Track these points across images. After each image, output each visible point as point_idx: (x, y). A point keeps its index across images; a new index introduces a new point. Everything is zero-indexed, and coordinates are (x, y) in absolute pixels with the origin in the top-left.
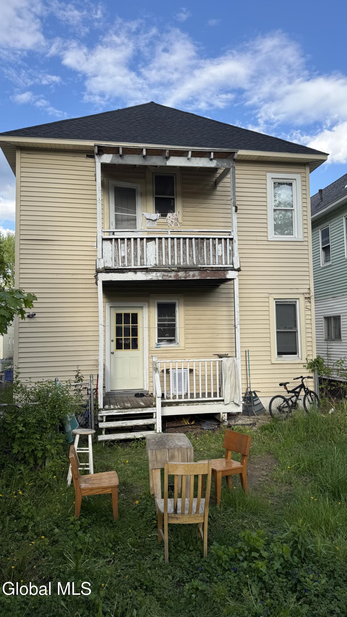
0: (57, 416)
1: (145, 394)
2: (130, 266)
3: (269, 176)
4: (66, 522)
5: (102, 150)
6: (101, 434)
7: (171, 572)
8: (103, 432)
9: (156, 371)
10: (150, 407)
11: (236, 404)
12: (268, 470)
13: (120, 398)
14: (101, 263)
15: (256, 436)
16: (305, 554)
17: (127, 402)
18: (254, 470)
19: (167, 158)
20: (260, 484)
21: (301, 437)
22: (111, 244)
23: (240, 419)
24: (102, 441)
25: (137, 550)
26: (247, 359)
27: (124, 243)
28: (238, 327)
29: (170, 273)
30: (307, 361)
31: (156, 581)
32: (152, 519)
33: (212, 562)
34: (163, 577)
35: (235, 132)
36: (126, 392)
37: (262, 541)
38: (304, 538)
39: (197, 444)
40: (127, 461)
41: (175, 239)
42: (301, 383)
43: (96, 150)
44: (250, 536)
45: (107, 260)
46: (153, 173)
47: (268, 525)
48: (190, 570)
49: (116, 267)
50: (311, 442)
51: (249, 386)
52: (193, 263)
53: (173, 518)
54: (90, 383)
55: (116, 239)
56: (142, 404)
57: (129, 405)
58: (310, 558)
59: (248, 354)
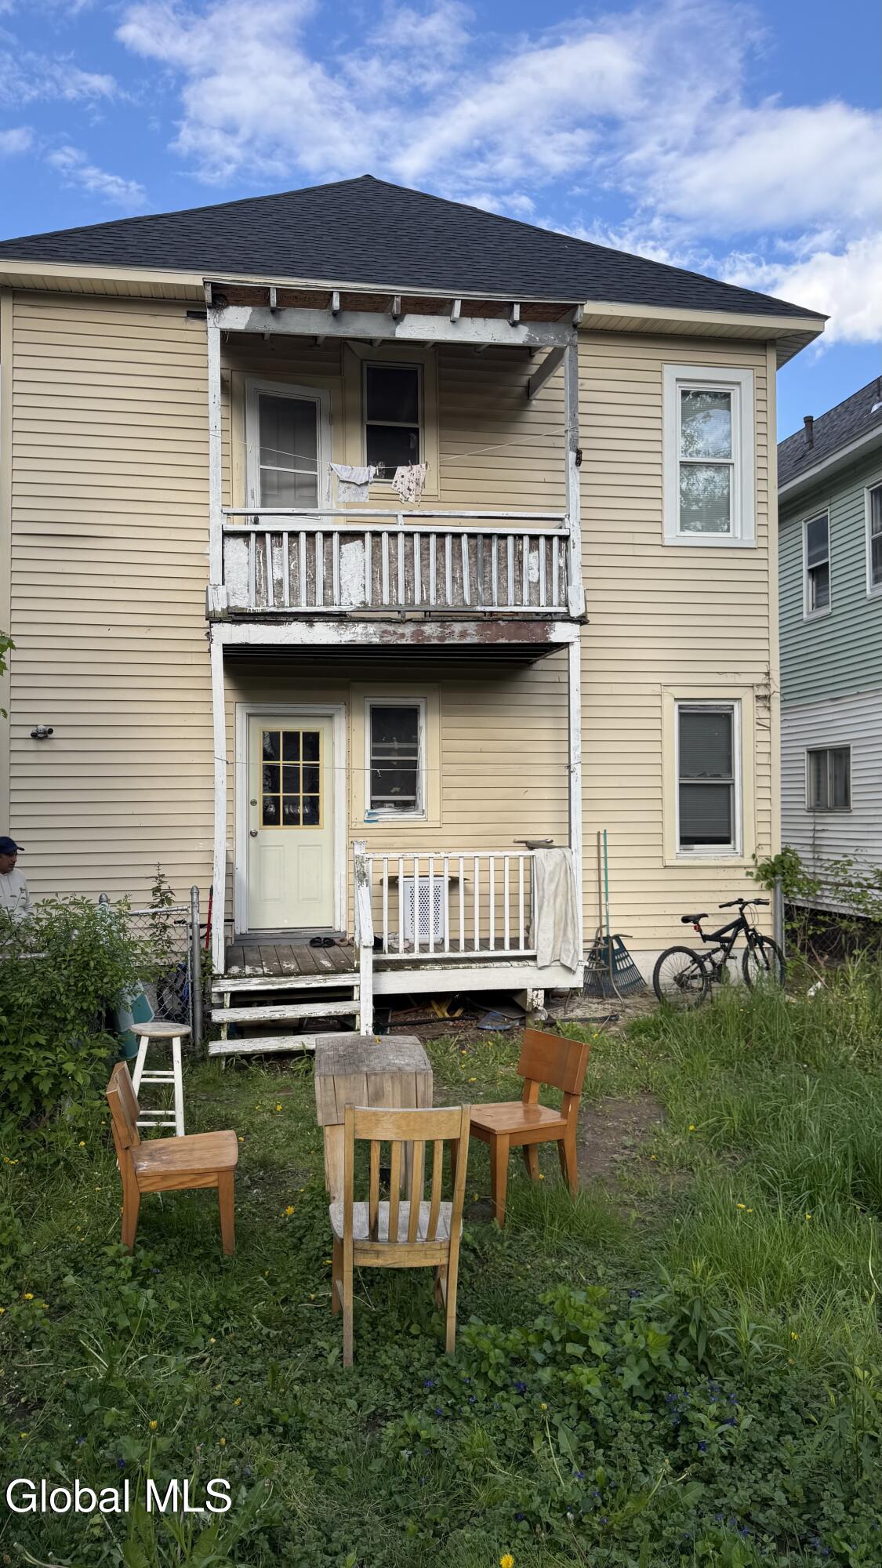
0: (91, 989)
1: (336, 940)
2: (297, 606)
3: (671, 372)
4: (99, 1259)
5: (223, 297)
6: (218, 1038)
7: (357, 1389)
8: (224, 1034)
9: (362, 881)
10: (345, 972)
11: (563, 966)
12: (640, 1134)
13: (271, 950)
14: (220, 596)
15: (615, 1047)
16: (708, 1350)
17: (287, 958)
18: (603, 1133)
19: (397, 319)
20: (615, 1168)
21: (730, 1051)
22: (248, 546)
23: (579, 1006)
24: (217, 1057)
25: (276, 1333)
26: (602, 855)
27: (281, 545)
28: (578, 769)
29: (402, 626)
30: (757, 861)
31: (312, 1414)
32: (321, 1253)
33: (462, 1366)
34: (334, 1403)
35: (581, 257)
36: (289, 934)
37: (598, 1314)
38: (705, 1309)
39: (463, 1066)
40: (279, 1108)
41: (417, 537)
42: (737, 917)
43: (208, 296)
44: (567, 1301)
45: (235, 591)
46: (362, 360)
47: (622, 1274)
48: (404, 1388)
49: (259, 609)
50: (756, 1064)
51: (604, 923)
52: (463, 600)
53: (365, 1251)
54: (190, 909)
55: (261, 535)
56: (327, 964)
57: (293, 967)
58: (719, 1360)
59: (605, 842)
